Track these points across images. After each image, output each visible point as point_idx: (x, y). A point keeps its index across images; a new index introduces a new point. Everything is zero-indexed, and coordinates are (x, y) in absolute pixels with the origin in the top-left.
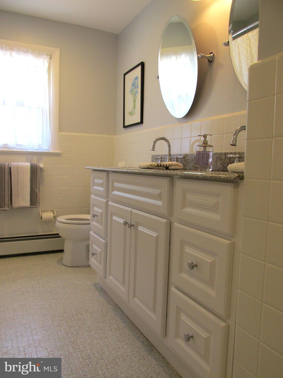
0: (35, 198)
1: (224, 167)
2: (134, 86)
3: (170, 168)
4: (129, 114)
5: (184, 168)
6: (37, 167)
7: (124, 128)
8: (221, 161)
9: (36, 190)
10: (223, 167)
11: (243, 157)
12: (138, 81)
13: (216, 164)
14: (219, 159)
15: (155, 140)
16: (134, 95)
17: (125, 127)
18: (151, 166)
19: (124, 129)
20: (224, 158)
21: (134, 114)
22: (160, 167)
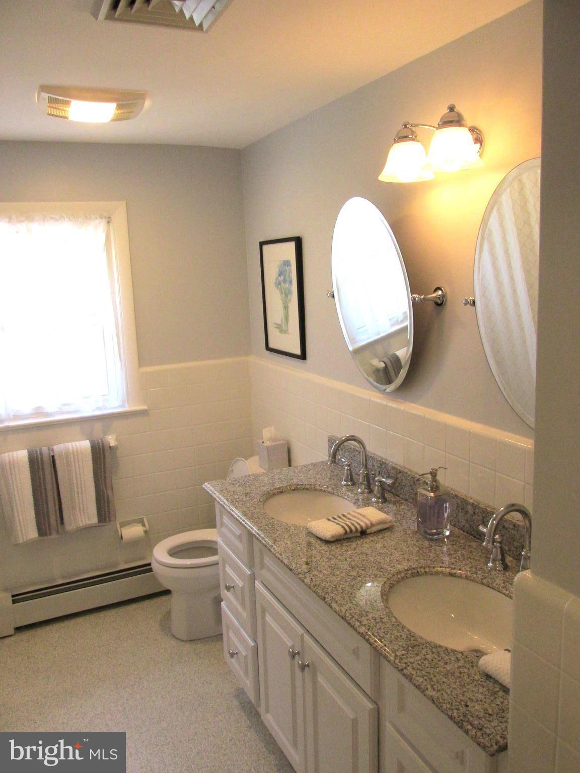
0: (106, 508)
2: (282, 277)
3: (368, 531)
4: (275, 327)
6: (103, 446)
9: (107, 493)
12: (290, 271)
14: (462, 509)
16: (284, 295)
17: (268, 348)
19: (268, 351)
20: (471, 512)
21: (287, 332)
22: (349, 535)
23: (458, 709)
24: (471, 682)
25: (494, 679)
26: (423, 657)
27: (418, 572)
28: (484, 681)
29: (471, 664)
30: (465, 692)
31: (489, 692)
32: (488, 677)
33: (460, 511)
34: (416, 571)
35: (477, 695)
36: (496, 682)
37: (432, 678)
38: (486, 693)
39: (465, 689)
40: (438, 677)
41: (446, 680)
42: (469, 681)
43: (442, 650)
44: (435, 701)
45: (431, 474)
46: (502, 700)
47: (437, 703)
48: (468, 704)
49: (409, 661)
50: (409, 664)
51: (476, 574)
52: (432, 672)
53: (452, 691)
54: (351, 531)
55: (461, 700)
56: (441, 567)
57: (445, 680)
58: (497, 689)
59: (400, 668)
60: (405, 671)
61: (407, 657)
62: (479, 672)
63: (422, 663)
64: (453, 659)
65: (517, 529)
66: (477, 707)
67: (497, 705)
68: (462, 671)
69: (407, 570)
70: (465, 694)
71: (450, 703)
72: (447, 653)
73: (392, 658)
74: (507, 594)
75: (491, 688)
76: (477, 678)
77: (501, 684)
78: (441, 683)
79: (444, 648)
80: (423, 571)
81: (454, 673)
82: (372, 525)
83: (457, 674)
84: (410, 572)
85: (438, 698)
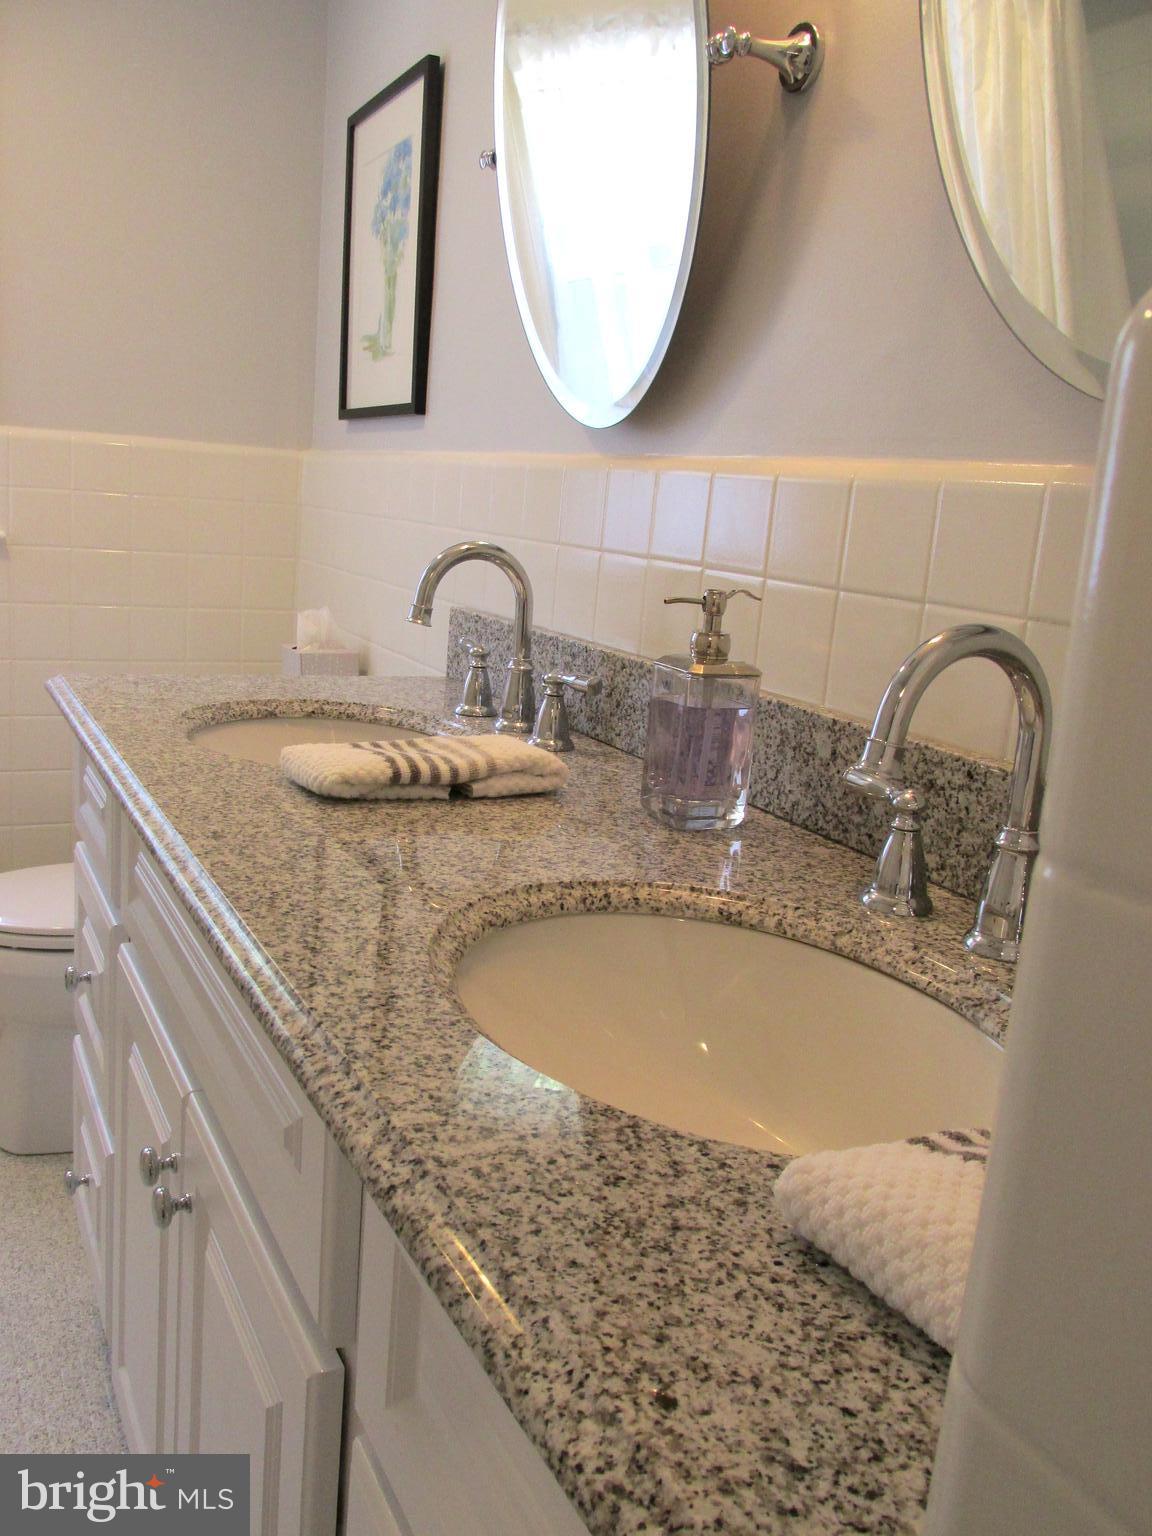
1: (820, 808)
2: (390, 195)
3: (478, 789)
4: (365, 349)
5: (601, 737)
7: (341, 417)
8: (806, 762)
10: (816, 805)
11: (943, 788)
12: (409, 168)
13: (778, 772)
14: (794, 749)
15: (440, 557)
16: (389, 247)
17: (345, 412)
18: (346, 788)
19: (344, 422)
20: (824, 753)
21: (388, 351)
22: (408, 789)
23: (610, 1419)
24: (722, 1274)
25: (845, 1271)
26: (515, 1145)
27: (607, 896)
28: (790, 1275)
29: (737, 1195)
30: (679, 1322)
31: (806, 1338)
32: (815, 1258)
33: (790, 753)
34: (601, 893)
35: (737, 1344)
36: (854, 1286)
37: (516, 1239)
38: (792, 1341)
39: (676, 1310)
40: (552, 1233)
41: (592, 1253)
42: (711, 1272)
43: (614, 1125)
44: (500, 1358)
45: (704, 605)
46: (877, 1387)
47: (506, 1372)
48: (678, 1391)
49: (435, 1153)
50: (430, 1165)
51: (817, 920)
52: (528, 1211)
53: (601, 1314)
54: (416, 775)
55: (643, 1366)
56: (693, 889)
57: (584, 1255)
58: (853, 1327)
59: (384, 1183)
60: (399, 1200)
61: (435, 1138)
62: (770, 1231)
63: (498, 1167)
64: (652, 1165)
65: (978, 785)
66: (726, 1416)
67: (847, 1412)
68: (683, 1222)
69: (570, 886)
70: (672, 1332)
71: (577, 1377)
72: (633, 1141)
73: (365, 1139)
74: (922, 985)
75: (823, 1318)
76: (750, 1258)
77: (875, 1300)
78: (559, 1266)
79: (624, 1121)
80: (627, 896)
81: (641, 1224)
82: (493, 771)
83: (655, 1232)
84: (577, 893)
85: (514, 1345)
